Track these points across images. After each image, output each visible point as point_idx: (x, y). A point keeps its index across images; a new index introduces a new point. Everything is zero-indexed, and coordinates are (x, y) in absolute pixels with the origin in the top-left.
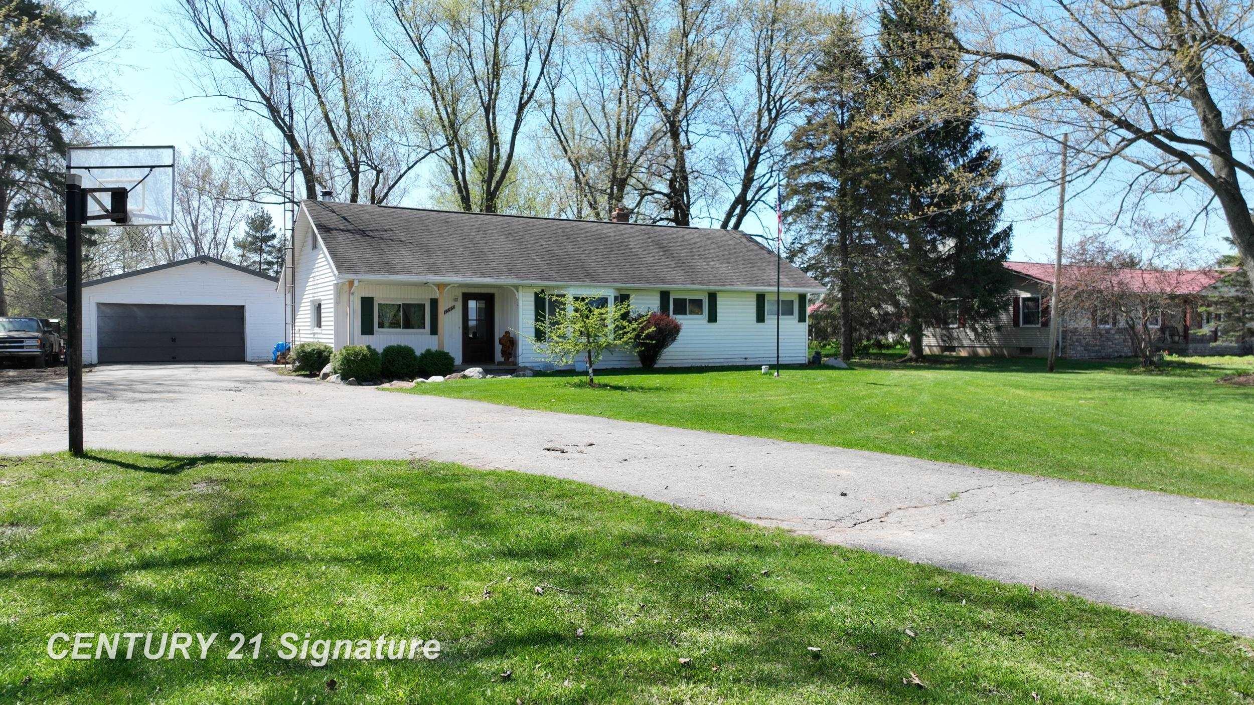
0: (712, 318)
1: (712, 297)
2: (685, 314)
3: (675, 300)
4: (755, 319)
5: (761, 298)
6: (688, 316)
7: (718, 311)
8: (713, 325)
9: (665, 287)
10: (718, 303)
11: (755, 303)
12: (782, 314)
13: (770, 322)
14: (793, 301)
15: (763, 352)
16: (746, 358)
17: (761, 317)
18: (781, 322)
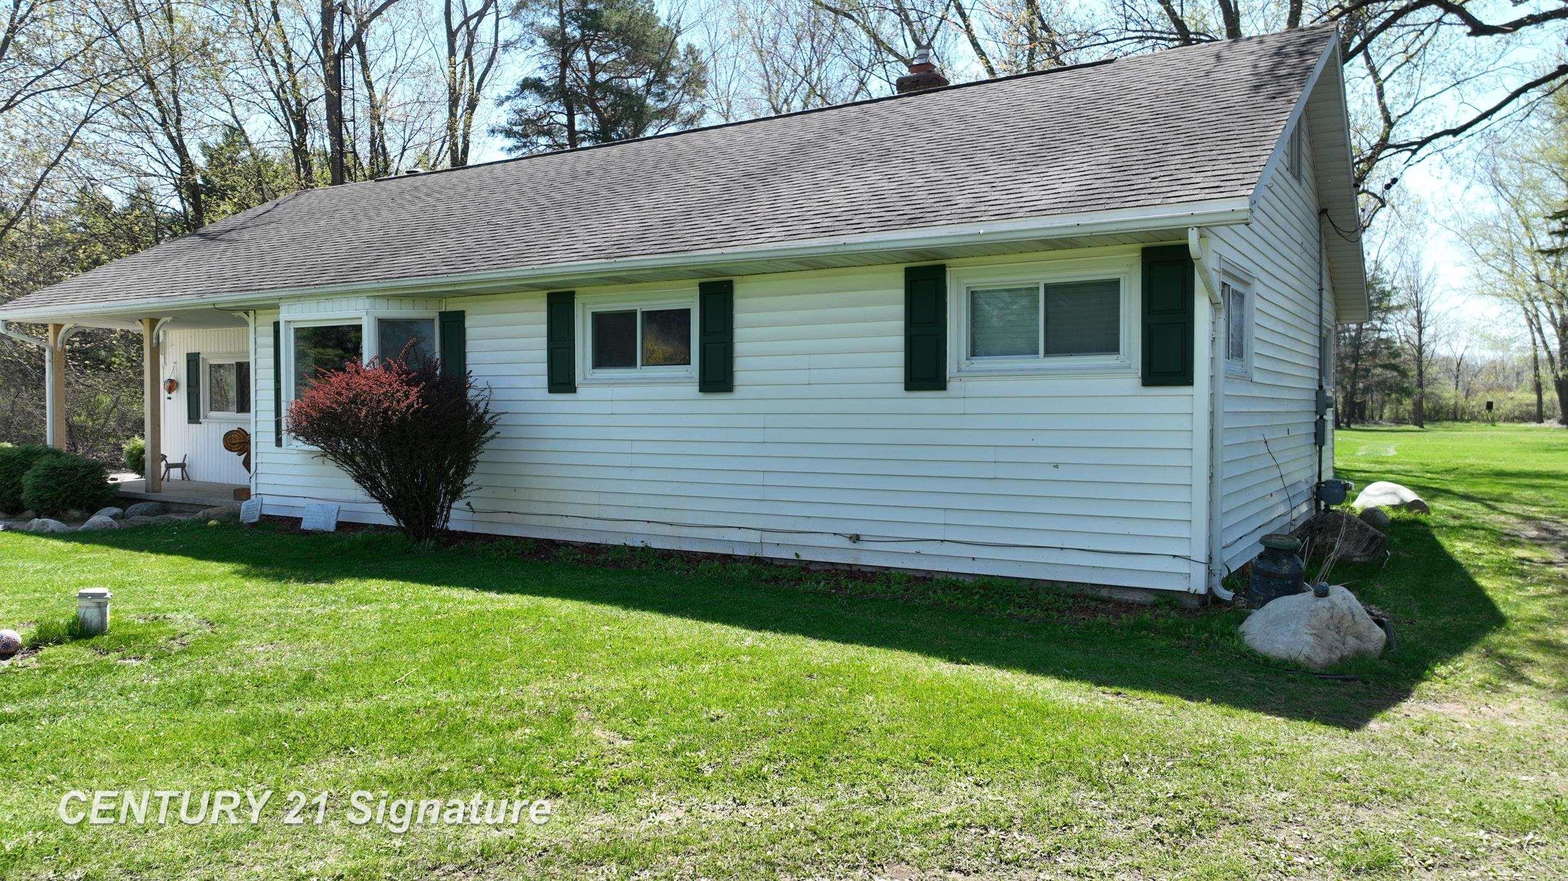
0: (716, 373)
1: (719, 296)
2: (630, 362)
3: (598, 318)
4: (900, 372)
5: (924, 284)
6: (640, 372)
7: (737, 347)
8: (718, 402)
9: (562, 272)
10: (739, 317)
11: (899, 309)
12: (1050, 351)
13: (975, 386)
14: (1116, 283)
15: (939, 517)
16: (856, 538)
17: (925, 367)
18: (1042, 386)
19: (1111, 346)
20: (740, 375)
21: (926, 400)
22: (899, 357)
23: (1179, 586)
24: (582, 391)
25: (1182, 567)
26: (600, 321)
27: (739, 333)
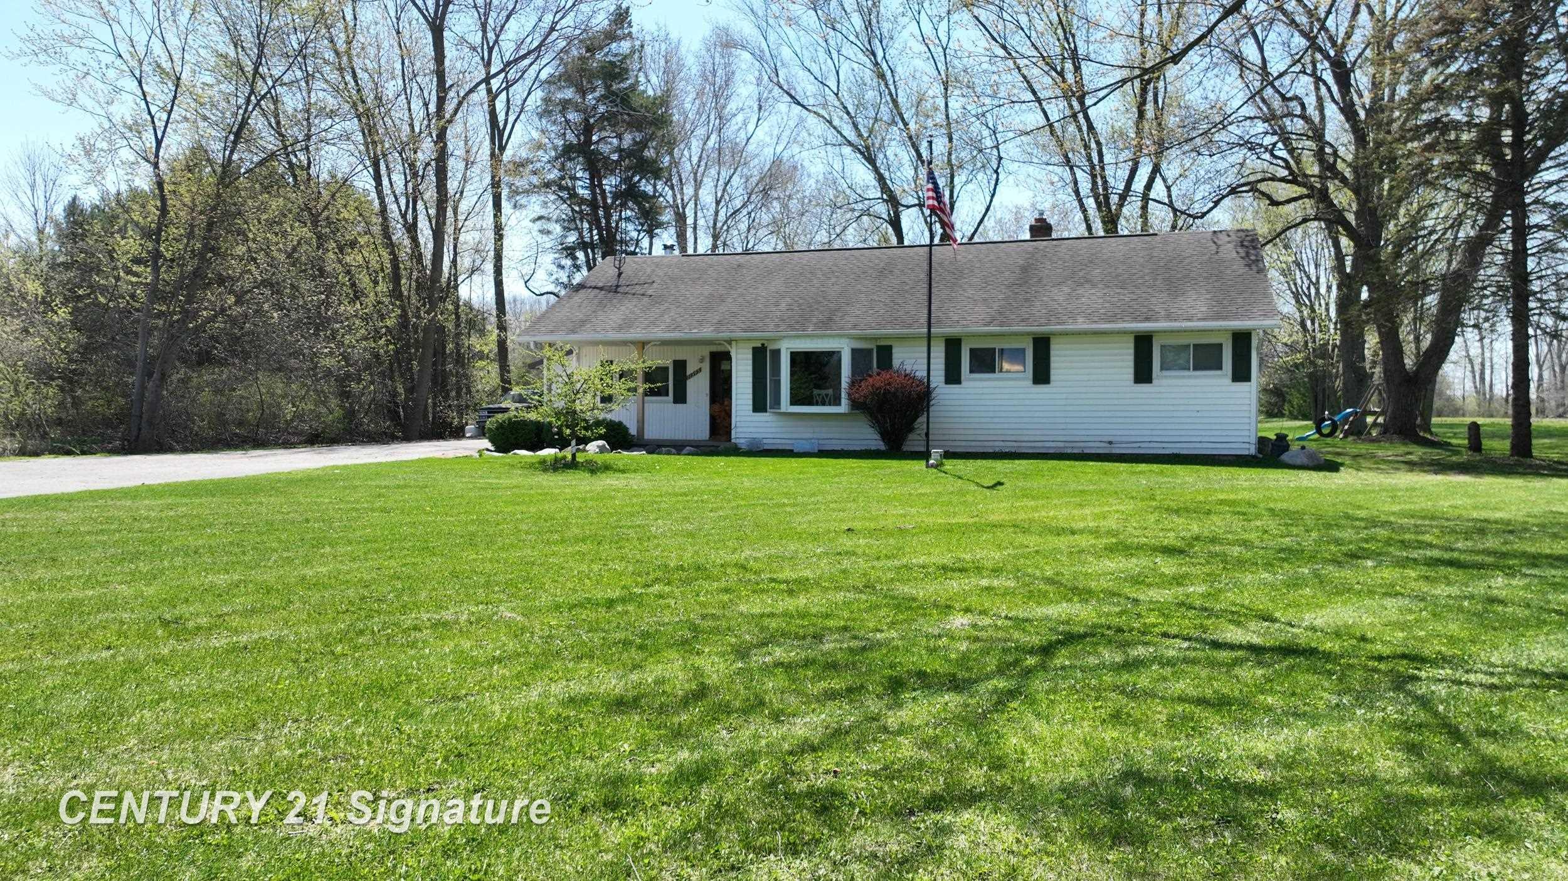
0: (1042, 375)
1: (1042, 346)
2: (994, 371)
4: (1132, 377)
5: (1143, 344)
6: (997, 375)
7: (1053, 365)
8: (1042, 388)
9: (953, 331)
10: (1052, 353)
11: (1132, 351)
12: (1195, 369)
13: (1165, 382)
14: (1221, 345)
15: (1149, 433)
16: (1110, 443)
17: (1143, 374)
18: (1192, 382)
19: (1219, 367)
20: (1052, 378)
21: (1144, 388)
22: (1132, 370)
23: (1246, 453)
24: (964, 384)
25: (1247, 446)
26: (973, 351)
27: (1052, 359)
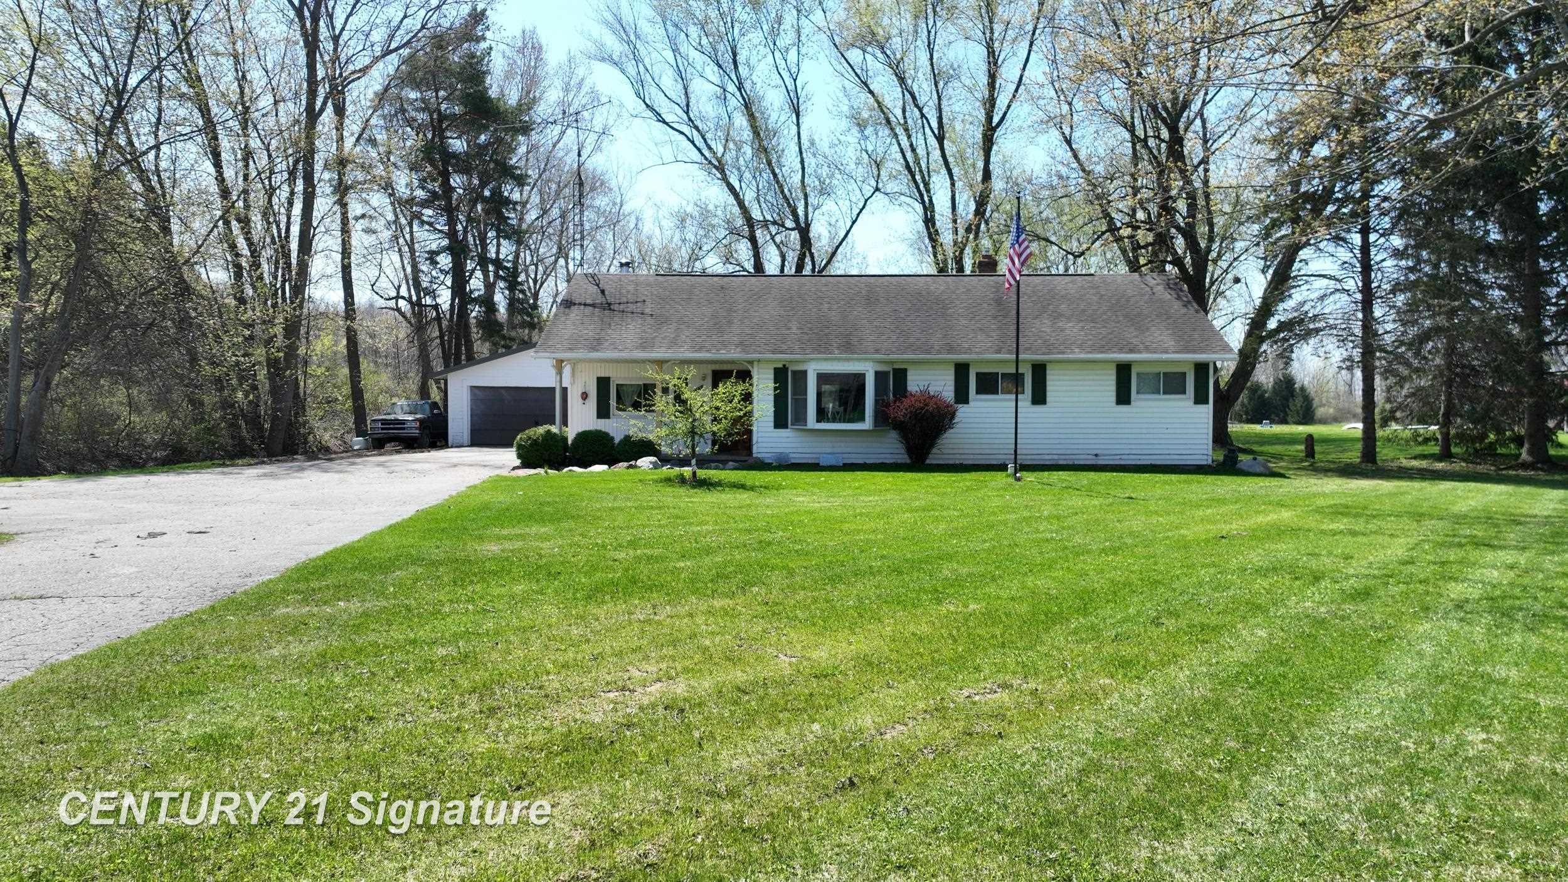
0: (1039, 398)
1: (1040, 371)
2: (996, 392)
3: (978, 374)
4: (1114, 399)
5: (1123, 371)
6: (1000, 396)
7: (1048, 388)
8: (1039, 408)
9: (962, 357)
10: (1049, 378)
11: (1114, 377)
12: (1165, 393)
13: (1140, 404)
14: (1186, 374)
15: (1128, 446)
16: (1096, 455)
17: (1123, 397)
18: (1161, 403)
19: (1184, 392)
20: (1048, 399)
21: (1124, 408)
22: (1114, 394)
23: (1204, 463)
24: (971, 403)
25: (1205, 457)
26: (979, 375)
27: (1048, 383)
